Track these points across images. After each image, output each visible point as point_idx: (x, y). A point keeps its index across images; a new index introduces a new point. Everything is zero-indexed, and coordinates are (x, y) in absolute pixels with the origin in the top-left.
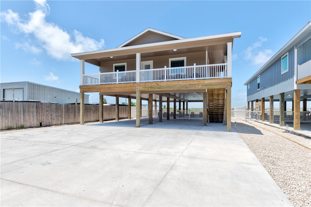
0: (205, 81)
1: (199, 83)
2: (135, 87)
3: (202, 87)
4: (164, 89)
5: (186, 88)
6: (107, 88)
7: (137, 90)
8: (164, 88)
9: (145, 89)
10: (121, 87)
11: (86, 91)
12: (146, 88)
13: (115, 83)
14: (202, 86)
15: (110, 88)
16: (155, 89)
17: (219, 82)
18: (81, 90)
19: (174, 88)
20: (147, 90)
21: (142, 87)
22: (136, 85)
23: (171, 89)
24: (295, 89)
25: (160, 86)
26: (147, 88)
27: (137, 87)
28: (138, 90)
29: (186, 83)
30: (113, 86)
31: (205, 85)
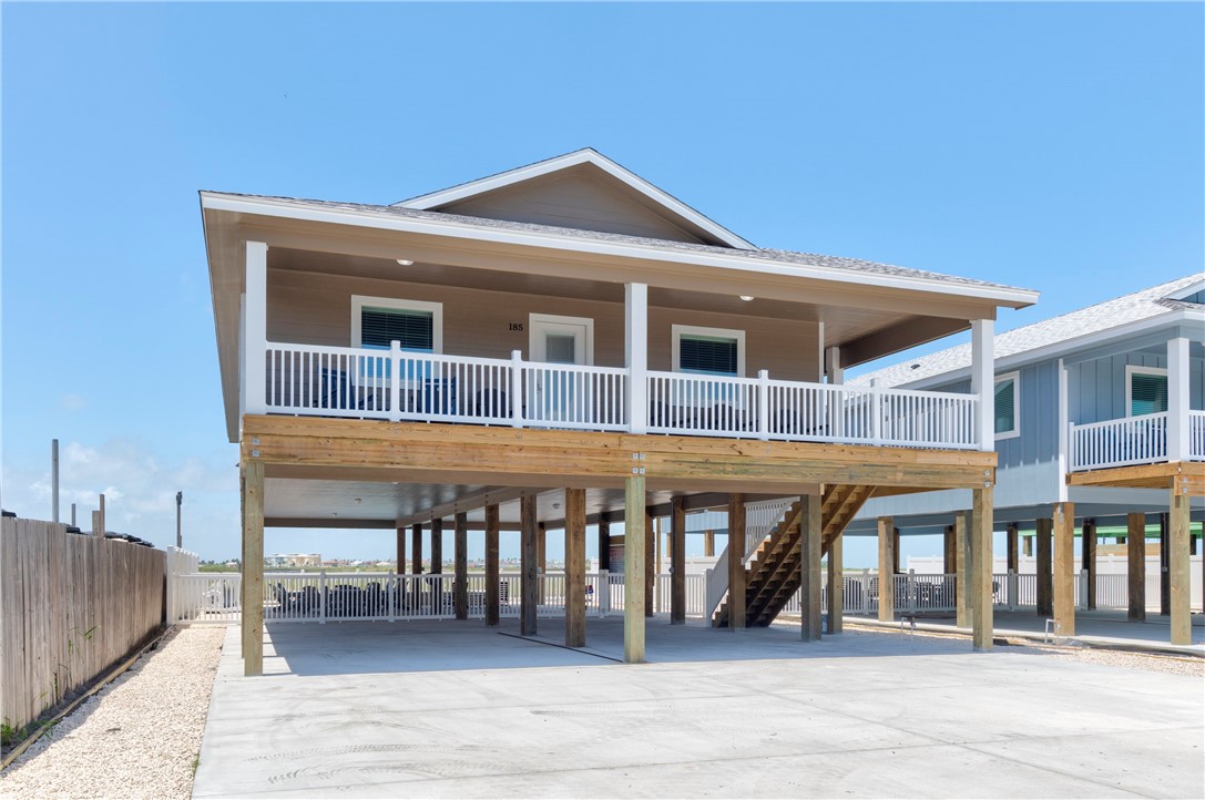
0: (920, 454)
1: (899, 460)
2: (627, 453)
3: (907, 478)
4: (764, 477)
5: (851, 477)
6: (457, 444)
7: (635, 471)
8: (766, 473)
9: (677, 467)
10: (546, 450)
11: (293, 452)
12: (680, 462)
13: (499, 420)
14: (906, 473)
15: (474, 446)
16: (724, 471)
17: (962, 463)
18: (257, 442)
19: (806, 476)
20: (685, 476)
21: (659, 458)
22: (634, 448)
23: (794, 479)
24: (1061, 501)
25: (747, 461)
26: (684, 466)
27: (635, 457)
28: (643, 471)
29: (851, 457)
30: (501, 437)
31: (916, 473)
